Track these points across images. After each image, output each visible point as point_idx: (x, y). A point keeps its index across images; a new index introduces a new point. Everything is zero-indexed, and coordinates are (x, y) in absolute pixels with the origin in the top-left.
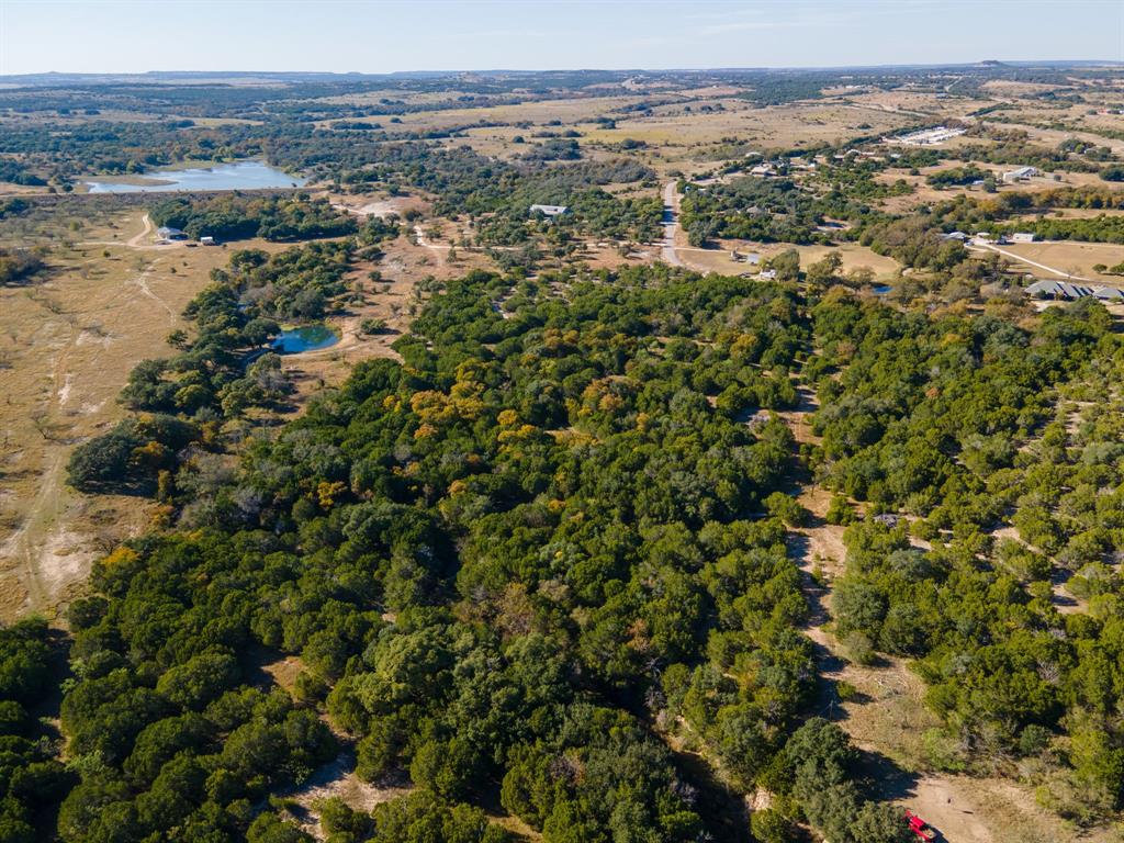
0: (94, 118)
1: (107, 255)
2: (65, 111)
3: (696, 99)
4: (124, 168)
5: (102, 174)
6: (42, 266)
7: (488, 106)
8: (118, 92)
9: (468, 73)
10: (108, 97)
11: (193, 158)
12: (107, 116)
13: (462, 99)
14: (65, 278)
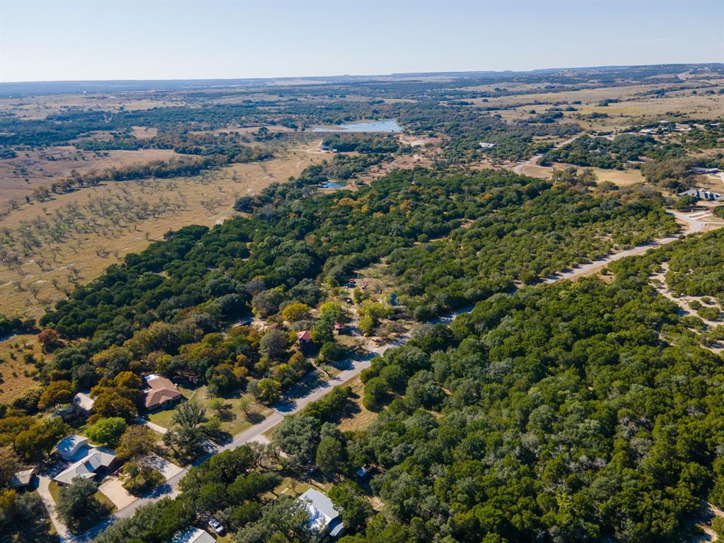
0: (343, 99)
1: (295, 154)
2: (331, 96)
3: (717, 85)
4: (332, 122)
5: (323, 125)
6: (272, 156)
7: (556, 92)
8: (362, 86)
9: (569, 70)
10: (357, 89)
11: (366, 118)
12: (349, 98)
13: (547, 87)
14: (276, 160)
